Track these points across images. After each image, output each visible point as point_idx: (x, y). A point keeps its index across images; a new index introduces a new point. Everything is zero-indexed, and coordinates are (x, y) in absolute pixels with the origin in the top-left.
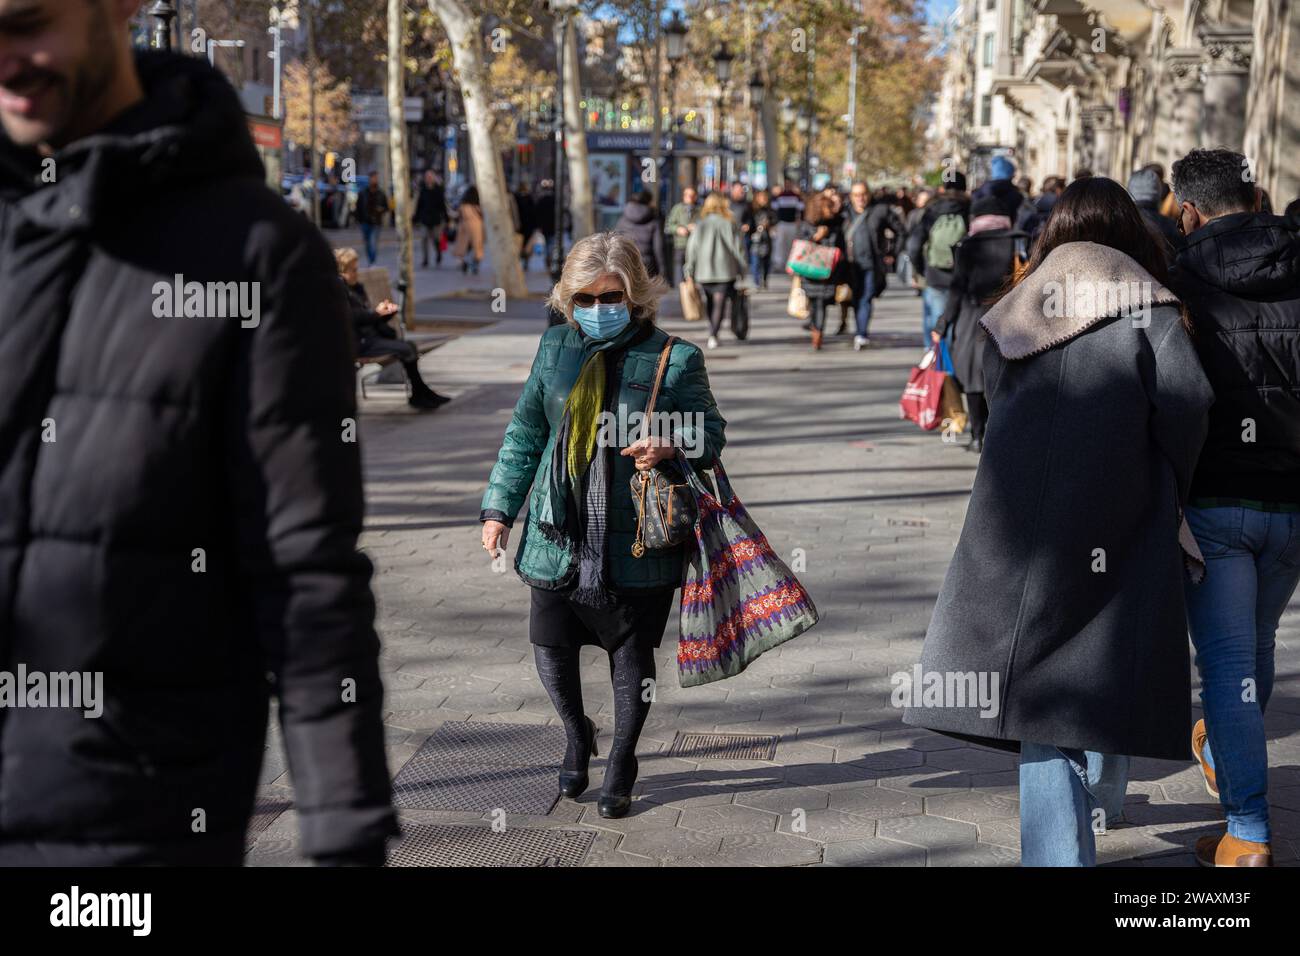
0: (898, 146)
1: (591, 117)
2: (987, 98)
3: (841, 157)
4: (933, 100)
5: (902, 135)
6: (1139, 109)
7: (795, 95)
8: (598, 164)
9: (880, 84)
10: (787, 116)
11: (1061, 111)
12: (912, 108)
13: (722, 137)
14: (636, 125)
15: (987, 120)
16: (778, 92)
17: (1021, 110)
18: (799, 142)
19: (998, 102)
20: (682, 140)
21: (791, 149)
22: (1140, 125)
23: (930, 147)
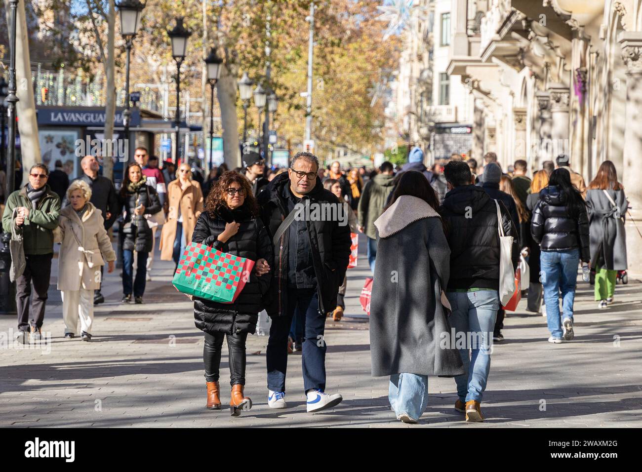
0: (356, 122)
1: (42, 91)
2: (445, 76)
3: (300, 134)
4: (390, 77)
5: (360, 114)
6: (594, 91)
7: (253, 72)
8: (50, 139)
9: (338, 59)
10: (245, 93)
11: (518, 91)
12: (370, 85)
13: (178, 113)
14: (89, 101)
15: (445, 98)
16: (234, 69)
17: (478, 89)
18: (257, 118)
19: (456, 80)
20: (138, 116)
21: (248, 126)
22: (595, 105)
23: (388, 124)
